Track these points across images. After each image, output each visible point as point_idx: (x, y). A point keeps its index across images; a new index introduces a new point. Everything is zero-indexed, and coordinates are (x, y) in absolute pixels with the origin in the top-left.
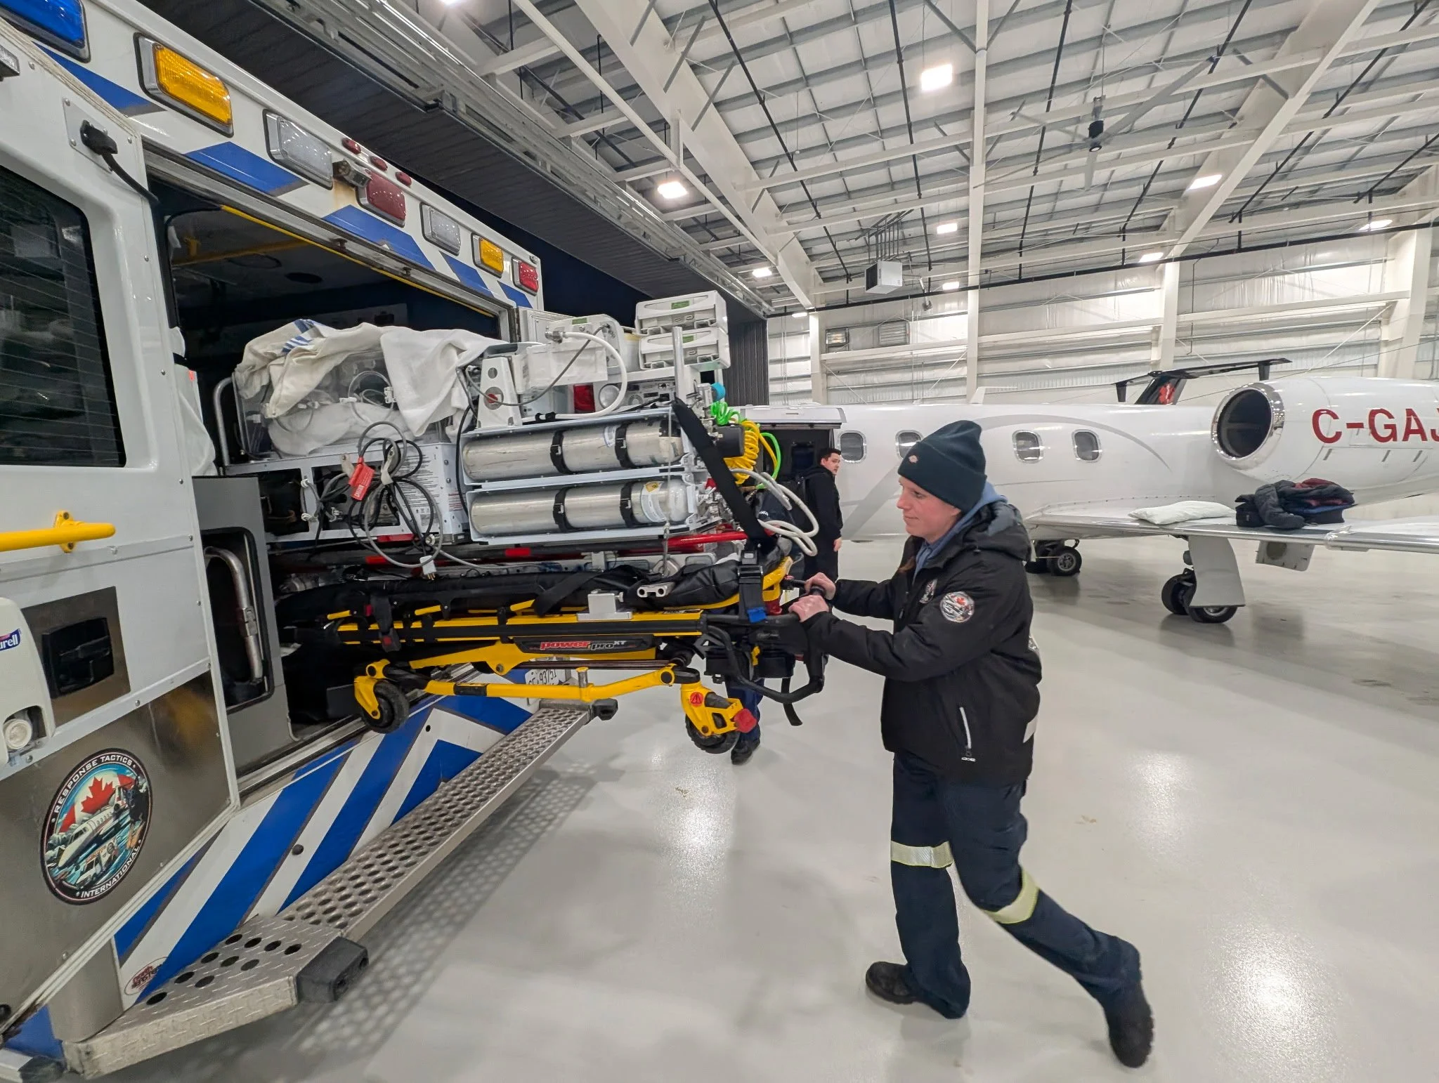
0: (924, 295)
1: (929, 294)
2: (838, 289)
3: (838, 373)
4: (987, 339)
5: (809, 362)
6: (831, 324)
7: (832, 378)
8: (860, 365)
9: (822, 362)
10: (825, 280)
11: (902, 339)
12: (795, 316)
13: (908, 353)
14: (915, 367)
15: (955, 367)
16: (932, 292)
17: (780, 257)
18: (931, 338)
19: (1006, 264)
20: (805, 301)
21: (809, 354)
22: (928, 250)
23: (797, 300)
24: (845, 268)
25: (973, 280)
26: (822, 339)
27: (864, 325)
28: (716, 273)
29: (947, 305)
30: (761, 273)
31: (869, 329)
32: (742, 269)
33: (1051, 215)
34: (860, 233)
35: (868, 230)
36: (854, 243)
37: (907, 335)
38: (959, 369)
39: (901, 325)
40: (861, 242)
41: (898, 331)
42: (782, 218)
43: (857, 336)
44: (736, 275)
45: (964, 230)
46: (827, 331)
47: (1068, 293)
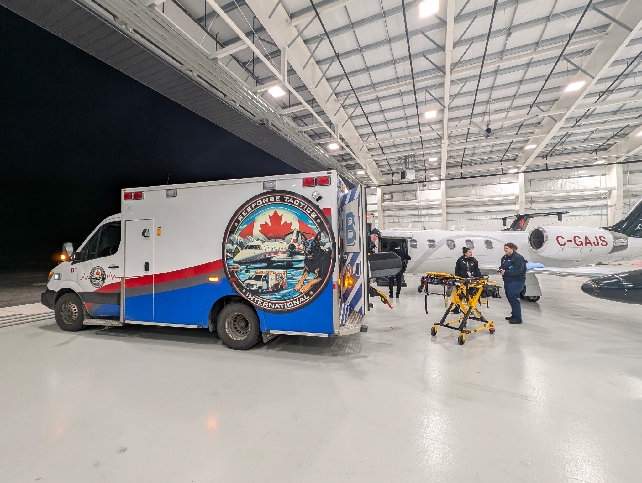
0: (423, 182)
1: (426, 182)
2: (389, 178)
3: (389, 210)
4: (449, 199)
5: (377, 206)
6: (385, 191)
7: (386, 212)
8: (397, 207)
9: (382, 206)
10: (383, 174)
11: (414, 198)
12: (371, 188)
13: (417, 203)
14: (420, 209)
15: (436, 210)
16: (426, 181)
17: (368, 167)
18: (426, 198)
19: (457, 171)
20: (376, 182)
21: (377, 203)
22: (425, 165)
23: (373, 182)
24: (392, 171)
25: (443, 177)
26: (382, 196)
27: (399, 192)
28: (344, 173)
29: (433, 185)
30: (360, 173)
31: (401, 194)
32: (353, 171)
33: (473, 155)
34: (398, 159)
35: (402, 158)
36: (396, 162)
37: (416, 196)
38: (438, 210)
39: (414, 192)
40: (399, 162)
41: (413, 195)
42: (369, 153)
43: (395, 196)
44: (351, 173)
45: (440, 159)
46: (384, 194)
47: (481, 182)
